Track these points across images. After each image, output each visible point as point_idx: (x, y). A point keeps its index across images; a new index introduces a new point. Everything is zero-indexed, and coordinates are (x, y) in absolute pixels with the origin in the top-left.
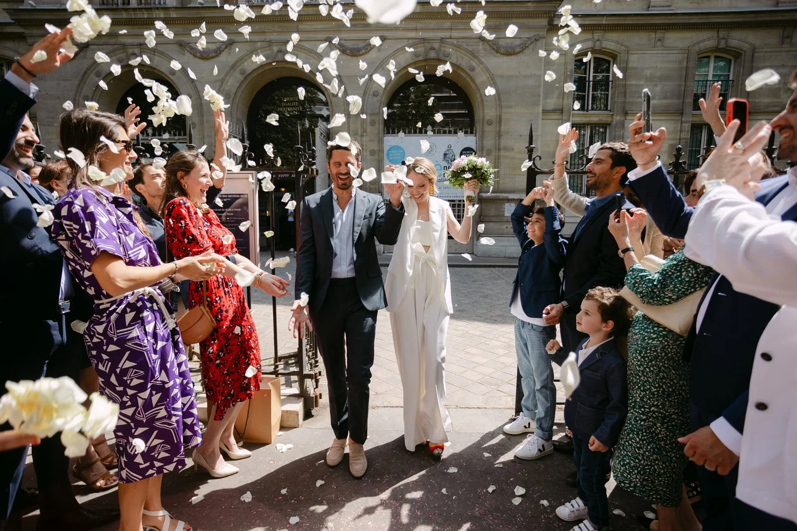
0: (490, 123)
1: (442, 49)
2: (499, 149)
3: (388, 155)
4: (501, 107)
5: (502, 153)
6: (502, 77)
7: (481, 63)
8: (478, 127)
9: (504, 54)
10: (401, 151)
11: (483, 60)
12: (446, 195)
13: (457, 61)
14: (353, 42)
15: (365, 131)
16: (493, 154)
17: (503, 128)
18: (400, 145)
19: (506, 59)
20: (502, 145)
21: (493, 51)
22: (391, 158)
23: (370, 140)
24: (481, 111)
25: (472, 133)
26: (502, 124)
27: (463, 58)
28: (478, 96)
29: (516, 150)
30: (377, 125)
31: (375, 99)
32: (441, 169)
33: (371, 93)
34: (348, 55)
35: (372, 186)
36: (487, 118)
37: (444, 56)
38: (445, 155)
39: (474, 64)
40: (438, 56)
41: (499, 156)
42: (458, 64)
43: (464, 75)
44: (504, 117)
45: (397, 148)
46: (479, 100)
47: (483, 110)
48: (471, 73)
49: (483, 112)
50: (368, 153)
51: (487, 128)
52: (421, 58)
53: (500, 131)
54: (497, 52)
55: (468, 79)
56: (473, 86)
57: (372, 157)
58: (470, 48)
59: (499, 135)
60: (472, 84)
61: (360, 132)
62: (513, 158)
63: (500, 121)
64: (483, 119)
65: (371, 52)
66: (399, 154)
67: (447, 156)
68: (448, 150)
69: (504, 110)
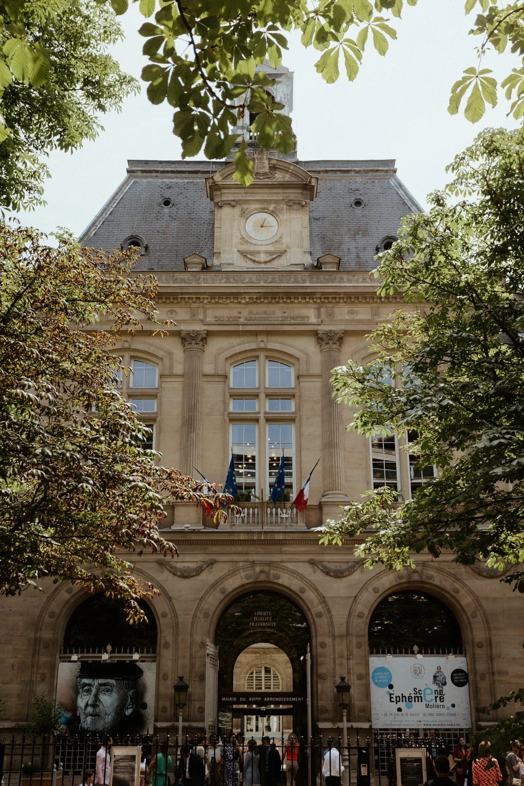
0: (480, 646)
1: (425, 571)
2: (493, 674)
3: (373, 677)
4: (489, 629)
5: (497, 678)
6: (487, 598)
7: (465, 585)
8: (468, 648)
9: (486, 577)
10: (388, 673)
11: (467, 582)
12: (440, 723)
13: (441, 583)
14: (337, 564)
15: (351, 654)
16: (487, 679)
17: (494, 651)
18: (386, 666)
19: (488, 581)
20: (495, 670)
21: (475, 574)
22: (377, 681)
23: (357, 664)
24: (469, 632)
25: (461, 653)
26: (493, 646)
27: (446, 580)
28: (465, 617)
29: (511, 674)
30: (363, 647)
31: (361, 620)
32: (432, 694)
33: (356, 614)
34: (331, 576)
35: (361, 714)
36: (477, 640)
37: (427, 577)
38: (435, 677)
39: (458, 586)
40: (421, 578)
41: (494, 681)
42: (442, 586)
43: (449, 596)
44: (494, 640)
45: (383, 670)
46: (466, 621)
47: (472, 630)
48: (455, 595)
49: (472, 633)
50: (355, 678)
51: (478, 651)
52: (404, 580)
53: (491, 654)
54: (479, 575)
55: (453, 600)
56: (459, 607)
57: (359, 682)
58: (452, 571)
59: (491, 658)
60: (457, 605)
61: (346, 655)
62: (509, 683)
63: (490, 644)
64: (473, 641)
65: (354, 574)
66: (386, 677)
67: (438, 679)
68: (438, 672)
69: (493, 632)
